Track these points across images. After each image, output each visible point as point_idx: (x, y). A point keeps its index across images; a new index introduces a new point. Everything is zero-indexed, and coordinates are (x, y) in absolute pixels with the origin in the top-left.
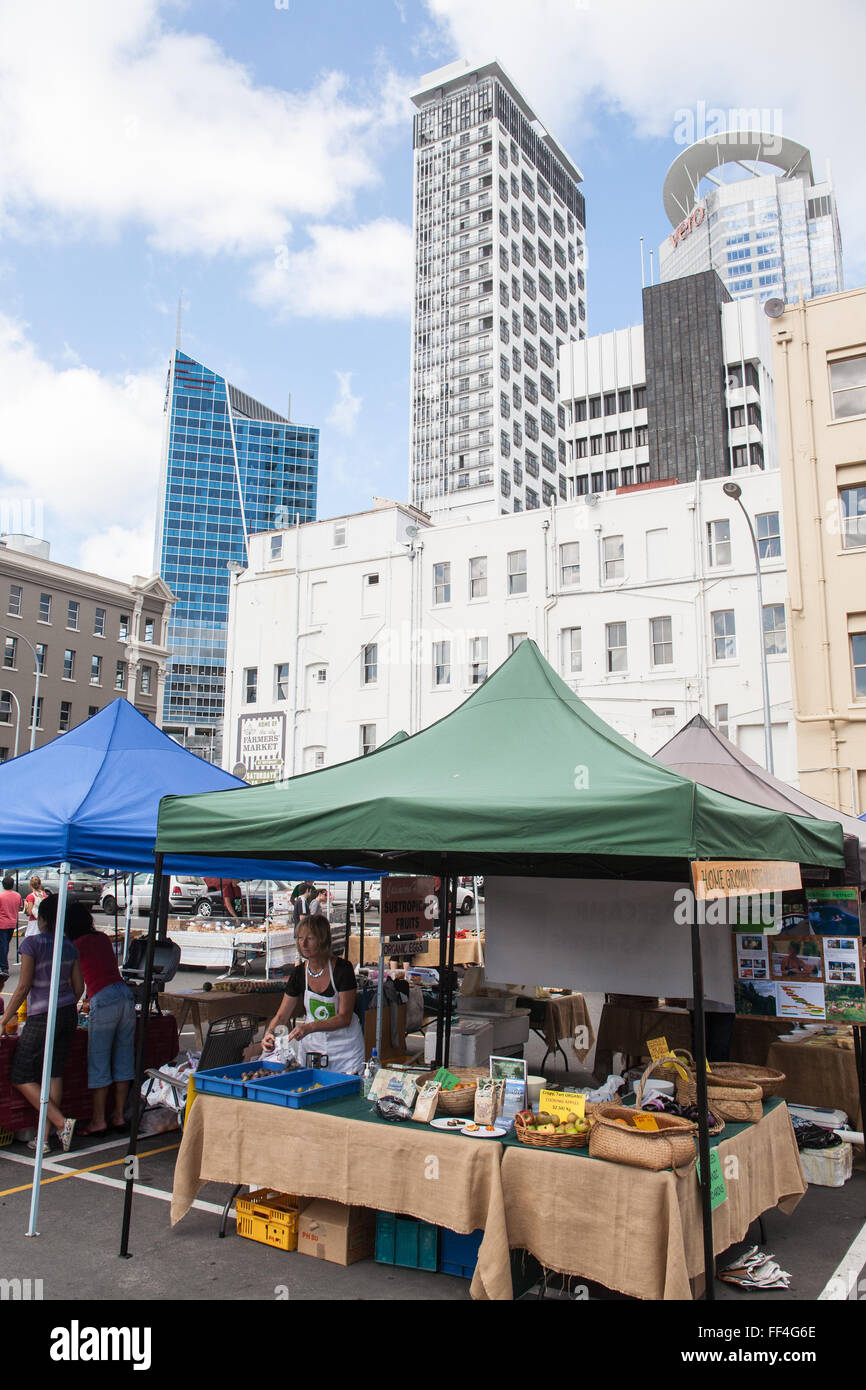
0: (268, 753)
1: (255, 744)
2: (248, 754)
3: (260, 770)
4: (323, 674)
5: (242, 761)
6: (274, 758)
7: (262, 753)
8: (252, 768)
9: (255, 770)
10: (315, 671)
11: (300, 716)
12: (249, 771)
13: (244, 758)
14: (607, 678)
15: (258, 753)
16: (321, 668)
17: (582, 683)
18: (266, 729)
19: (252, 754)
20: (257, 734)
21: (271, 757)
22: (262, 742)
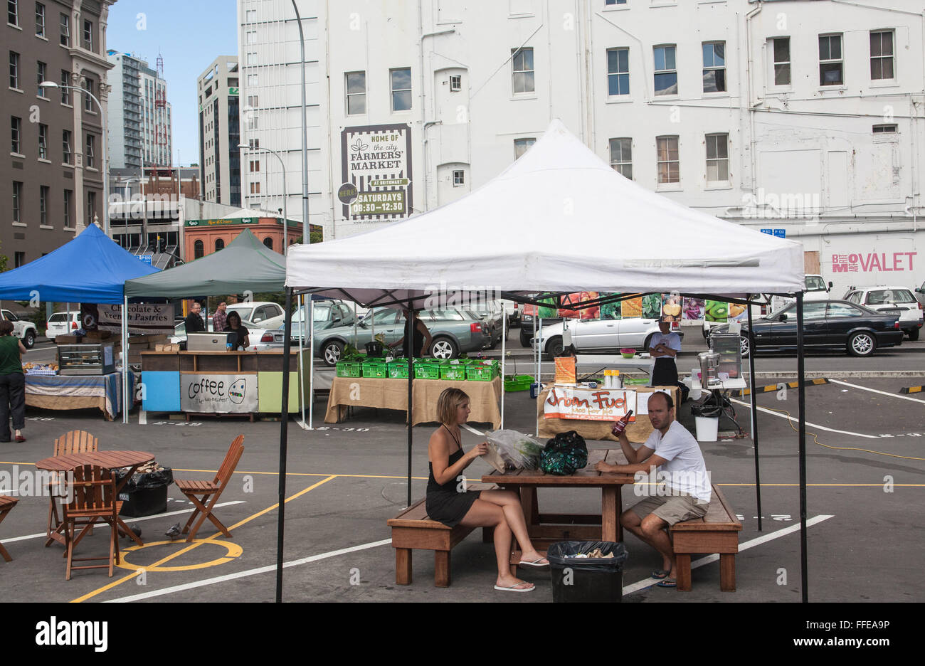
0: (389, 172)
1: (368, 162)
2: (358, 174)
3: (378, 191)
4: (456, 82)
5: (350, 181)
6: (397, 177)
7: (381, 172)
8: (366, 189)
9: (370, 191)
10: (446, 77)
11: (431, 130)
12: (362, 192)
13: (354, 178)
14: (821, 92)
15: (373, 173)
16: (455, 74)
17: (792, 97)
18: (381, 144)
19: (365, 173)
20: (370, 150)
21: (393, 176)
22: (377, 159)
